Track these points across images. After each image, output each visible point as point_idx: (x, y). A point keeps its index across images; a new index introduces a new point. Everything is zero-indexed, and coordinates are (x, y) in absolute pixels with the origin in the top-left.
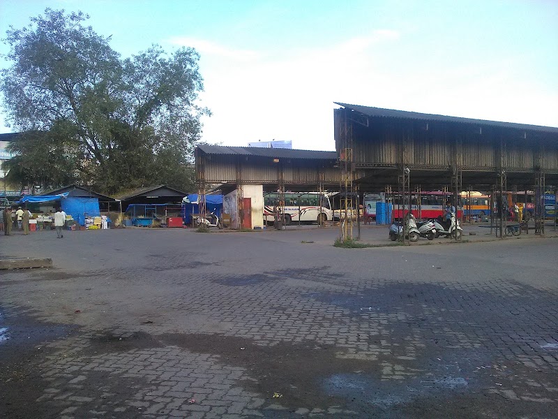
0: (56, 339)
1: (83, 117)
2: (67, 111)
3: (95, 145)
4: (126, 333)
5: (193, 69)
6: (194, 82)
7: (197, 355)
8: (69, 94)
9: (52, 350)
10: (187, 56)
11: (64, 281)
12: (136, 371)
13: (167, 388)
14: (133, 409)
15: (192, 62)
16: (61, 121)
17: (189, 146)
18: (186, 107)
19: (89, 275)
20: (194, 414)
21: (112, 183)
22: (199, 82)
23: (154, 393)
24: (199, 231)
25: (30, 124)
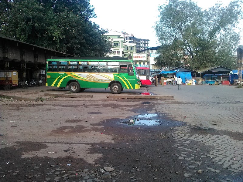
0: (177, 126)
1: (185, 38)
2: (179, 36)
3: (191, 50)
4: (205, 128)
5: (238, 9)
6: (238, 16)
7: (237, 141)
8: (180, 29)
9: (176, 130)
10: (236, 3)
11: (179, 105)
12: (210, 143)
13: (224, 152)
14: (209, 157)
15: (238, 6)
16: (176, 40)
17: (234, 47)
18: (233, 29)
19: (188, 103)
20: (235, 164)
21: (197, 65)
22: (241, 15)
23: (217, 153)
24: (238, 87)
25: (164, 42)
